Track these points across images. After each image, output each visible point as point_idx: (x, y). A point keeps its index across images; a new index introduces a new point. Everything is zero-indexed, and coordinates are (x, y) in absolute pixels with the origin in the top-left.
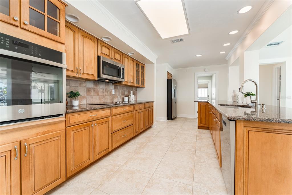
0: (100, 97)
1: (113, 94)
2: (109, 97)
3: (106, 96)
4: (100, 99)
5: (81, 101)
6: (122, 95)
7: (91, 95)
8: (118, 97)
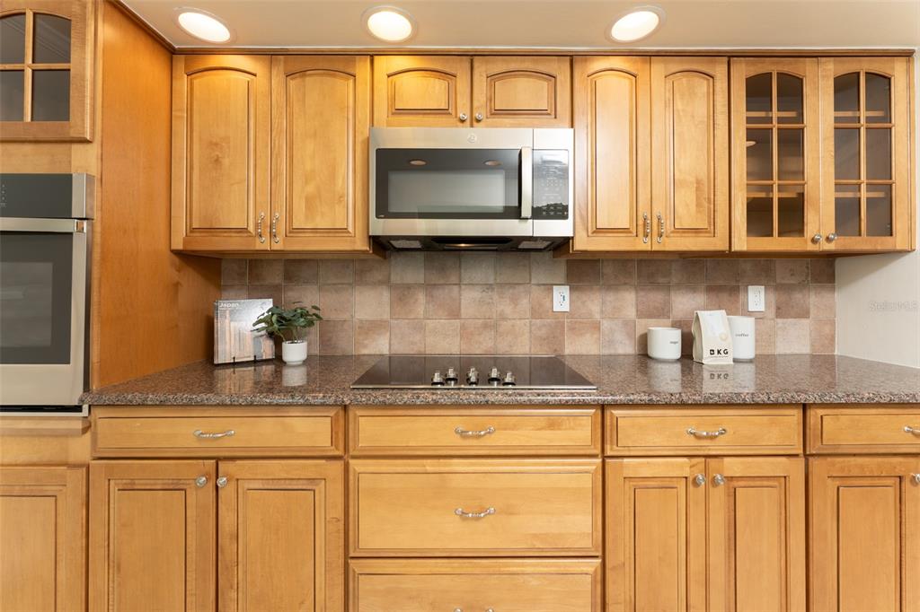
0: (463, 327)
1: (557, 308)
2: (527, 329)
3: (505, 319)
4: (465, 333)
5: (366, 342)
6: (640, 315)
7: (412, 317)
8: (605, 324)
